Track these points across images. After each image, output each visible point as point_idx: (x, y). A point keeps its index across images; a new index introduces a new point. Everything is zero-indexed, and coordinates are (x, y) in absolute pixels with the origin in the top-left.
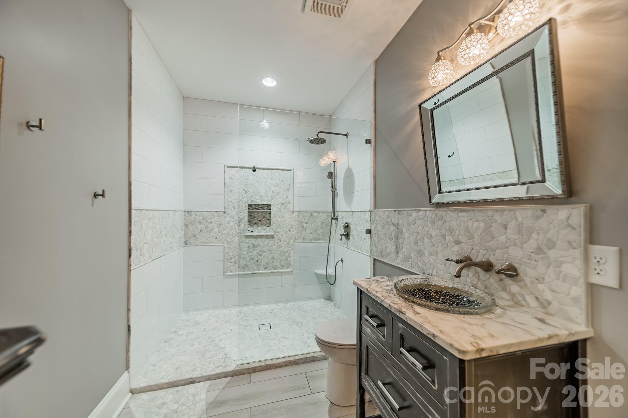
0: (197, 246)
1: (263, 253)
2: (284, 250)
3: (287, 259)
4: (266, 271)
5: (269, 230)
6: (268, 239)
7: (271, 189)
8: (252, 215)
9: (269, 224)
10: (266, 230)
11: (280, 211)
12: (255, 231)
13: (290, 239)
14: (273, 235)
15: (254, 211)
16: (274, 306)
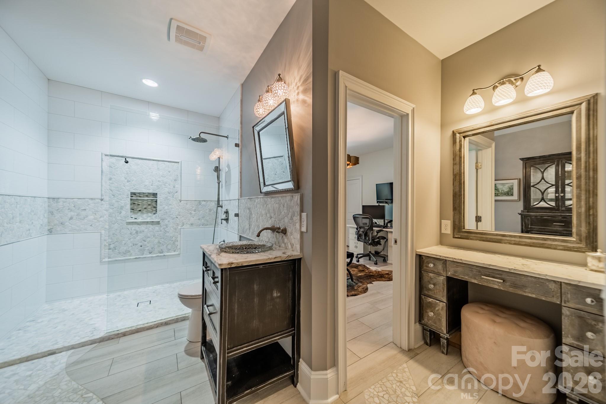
0: (66, 233)
1: (148, 239)
2: (171, 235)
3: (174, 243)
4: (150, 255)
5: (155, 217)
6: (154, 226)
7: (157, 179)
8: (136, 203)
9: (155, 212)
10: (152, 217)
11: (167, 200)
12: (139, 218)
13: (178, 225)
14: (159, 221)
15: (138, 199)
16: (159, 287)
